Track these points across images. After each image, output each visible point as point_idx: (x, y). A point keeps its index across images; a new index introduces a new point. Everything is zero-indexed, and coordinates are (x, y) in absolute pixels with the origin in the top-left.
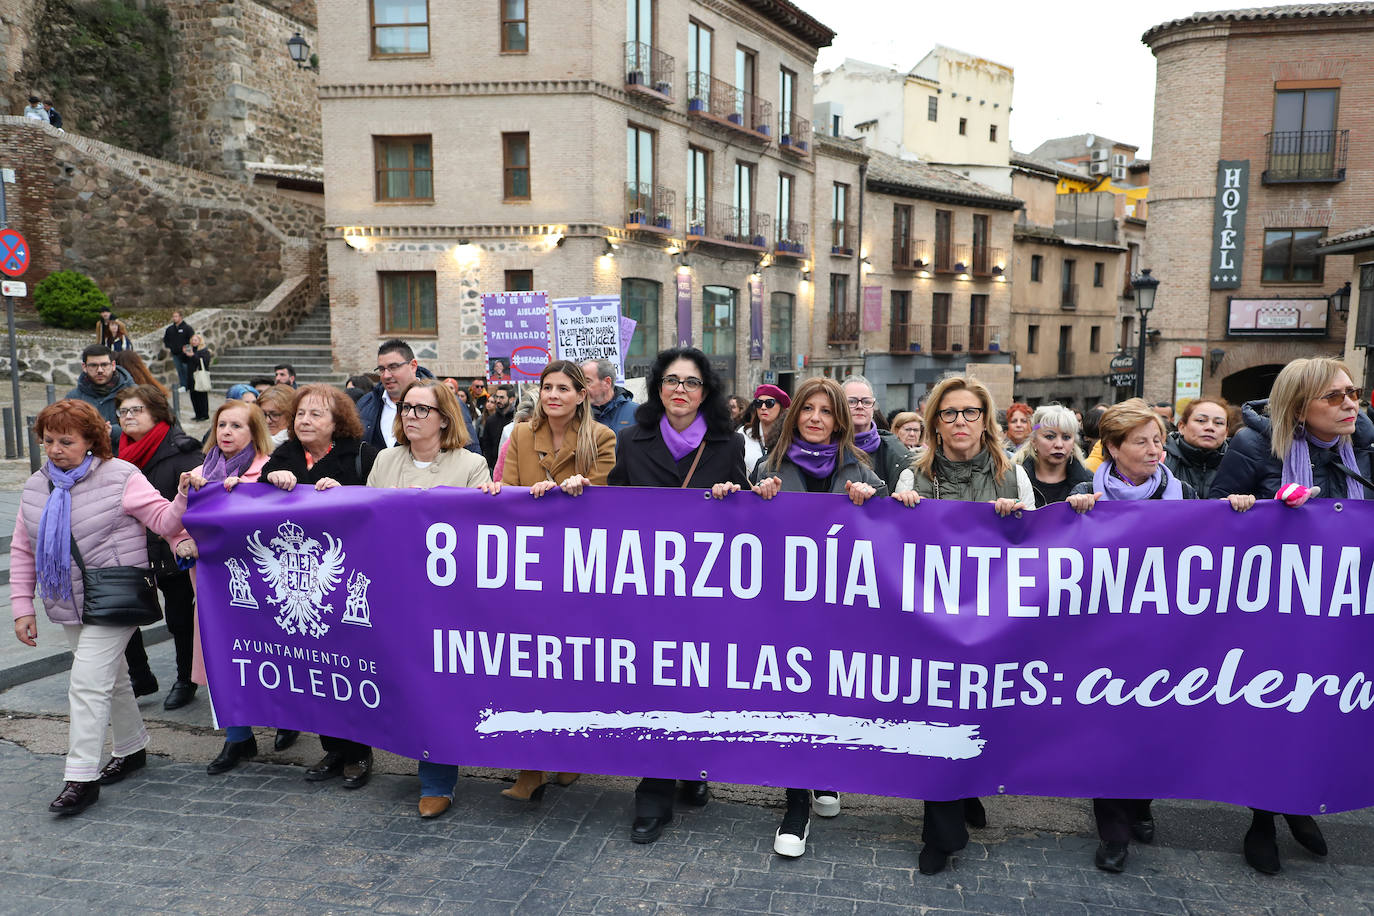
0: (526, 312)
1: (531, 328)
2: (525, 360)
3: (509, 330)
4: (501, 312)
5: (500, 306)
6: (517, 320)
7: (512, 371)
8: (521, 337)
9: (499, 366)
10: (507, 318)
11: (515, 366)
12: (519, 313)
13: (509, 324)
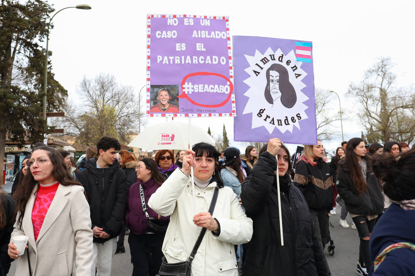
0: (204, 34)
1: (209, 52)
2: (199, 88)
3: (180, 54)
4: (171, 34)
5: (171, 28)
6: (191, 44)
7: (182, 102)
8: (195, 61)
9: (164, 96)
10: (179, 40)
11: (184, 95)
12: (195, 34)
13: (181, 47)
